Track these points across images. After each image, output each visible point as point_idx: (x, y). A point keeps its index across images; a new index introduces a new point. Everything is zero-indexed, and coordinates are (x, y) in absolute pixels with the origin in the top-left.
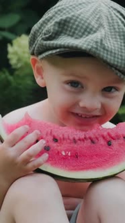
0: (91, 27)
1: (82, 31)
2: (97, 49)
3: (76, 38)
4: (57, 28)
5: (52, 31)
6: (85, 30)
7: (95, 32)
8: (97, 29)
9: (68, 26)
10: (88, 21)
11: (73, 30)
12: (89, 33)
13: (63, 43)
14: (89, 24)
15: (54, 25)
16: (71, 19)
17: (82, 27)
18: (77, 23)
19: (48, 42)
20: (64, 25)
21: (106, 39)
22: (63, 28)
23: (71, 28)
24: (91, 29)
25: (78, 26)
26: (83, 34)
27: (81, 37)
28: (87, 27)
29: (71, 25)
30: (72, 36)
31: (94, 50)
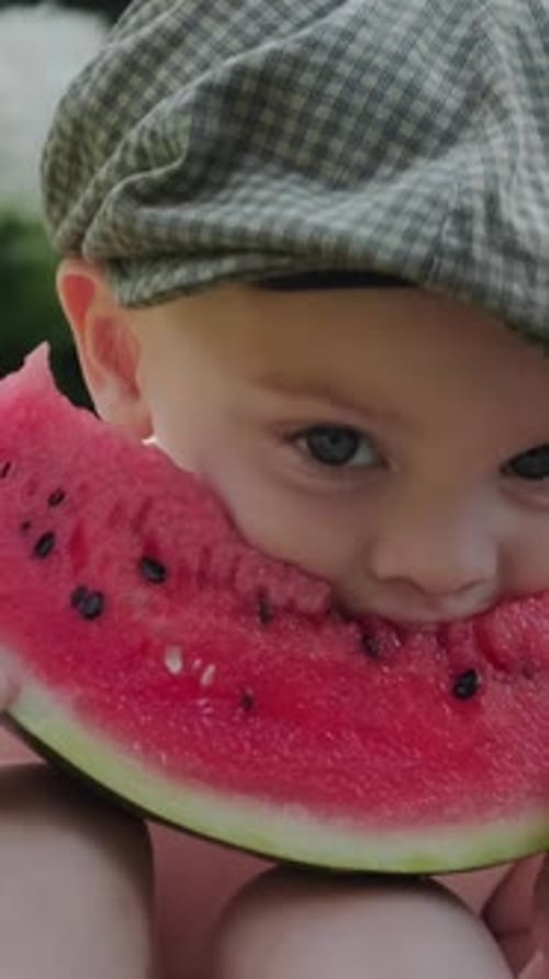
0: (420, 108)
1: (372, 136)
2: (464, 257)
3: (336, 186)
4: (212, 126)
5: (185, 143)
6: (390, 133)
7: (449, 139)
8: (460, 120)
9: (282, 111)
10: (404, 74)
11: (313, 136)
12: (414, 148)
13: (254, 226)
14: (411, 91)
15: (198, 107)
16: (298, 63)
17: (366, 117)
18: (334, 89)
19: (167, 213)
20: (259, 101)
21: (520, 182)
22: (251, 122)
23: (305, 119)
24: (425, 125)
25: (341, 107)
26: (378, 155)
27: (366, 174)
28: (401, 112)
29: (297, 102)
30: (310, 172)
31: (448, 265)
